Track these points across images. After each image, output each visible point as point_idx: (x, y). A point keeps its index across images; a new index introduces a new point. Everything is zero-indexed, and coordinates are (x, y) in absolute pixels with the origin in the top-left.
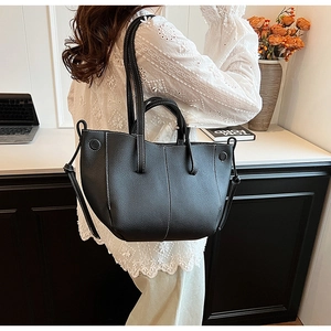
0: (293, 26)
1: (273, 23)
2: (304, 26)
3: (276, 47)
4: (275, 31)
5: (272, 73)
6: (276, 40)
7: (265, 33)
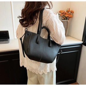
0: (70, 12)
1: (66, 12)
2: (72, 12)
3: (67, 17)
4: (66, 13)
5: (66, 23)
6: (67, 16)
7: (64, 14)
